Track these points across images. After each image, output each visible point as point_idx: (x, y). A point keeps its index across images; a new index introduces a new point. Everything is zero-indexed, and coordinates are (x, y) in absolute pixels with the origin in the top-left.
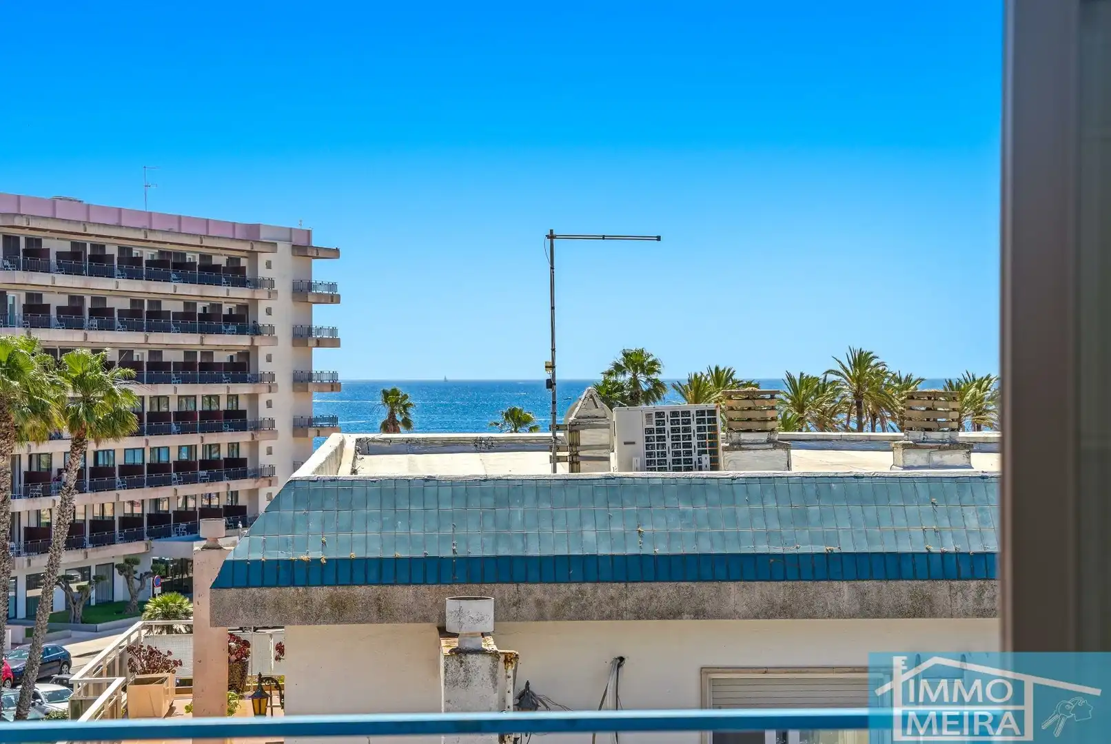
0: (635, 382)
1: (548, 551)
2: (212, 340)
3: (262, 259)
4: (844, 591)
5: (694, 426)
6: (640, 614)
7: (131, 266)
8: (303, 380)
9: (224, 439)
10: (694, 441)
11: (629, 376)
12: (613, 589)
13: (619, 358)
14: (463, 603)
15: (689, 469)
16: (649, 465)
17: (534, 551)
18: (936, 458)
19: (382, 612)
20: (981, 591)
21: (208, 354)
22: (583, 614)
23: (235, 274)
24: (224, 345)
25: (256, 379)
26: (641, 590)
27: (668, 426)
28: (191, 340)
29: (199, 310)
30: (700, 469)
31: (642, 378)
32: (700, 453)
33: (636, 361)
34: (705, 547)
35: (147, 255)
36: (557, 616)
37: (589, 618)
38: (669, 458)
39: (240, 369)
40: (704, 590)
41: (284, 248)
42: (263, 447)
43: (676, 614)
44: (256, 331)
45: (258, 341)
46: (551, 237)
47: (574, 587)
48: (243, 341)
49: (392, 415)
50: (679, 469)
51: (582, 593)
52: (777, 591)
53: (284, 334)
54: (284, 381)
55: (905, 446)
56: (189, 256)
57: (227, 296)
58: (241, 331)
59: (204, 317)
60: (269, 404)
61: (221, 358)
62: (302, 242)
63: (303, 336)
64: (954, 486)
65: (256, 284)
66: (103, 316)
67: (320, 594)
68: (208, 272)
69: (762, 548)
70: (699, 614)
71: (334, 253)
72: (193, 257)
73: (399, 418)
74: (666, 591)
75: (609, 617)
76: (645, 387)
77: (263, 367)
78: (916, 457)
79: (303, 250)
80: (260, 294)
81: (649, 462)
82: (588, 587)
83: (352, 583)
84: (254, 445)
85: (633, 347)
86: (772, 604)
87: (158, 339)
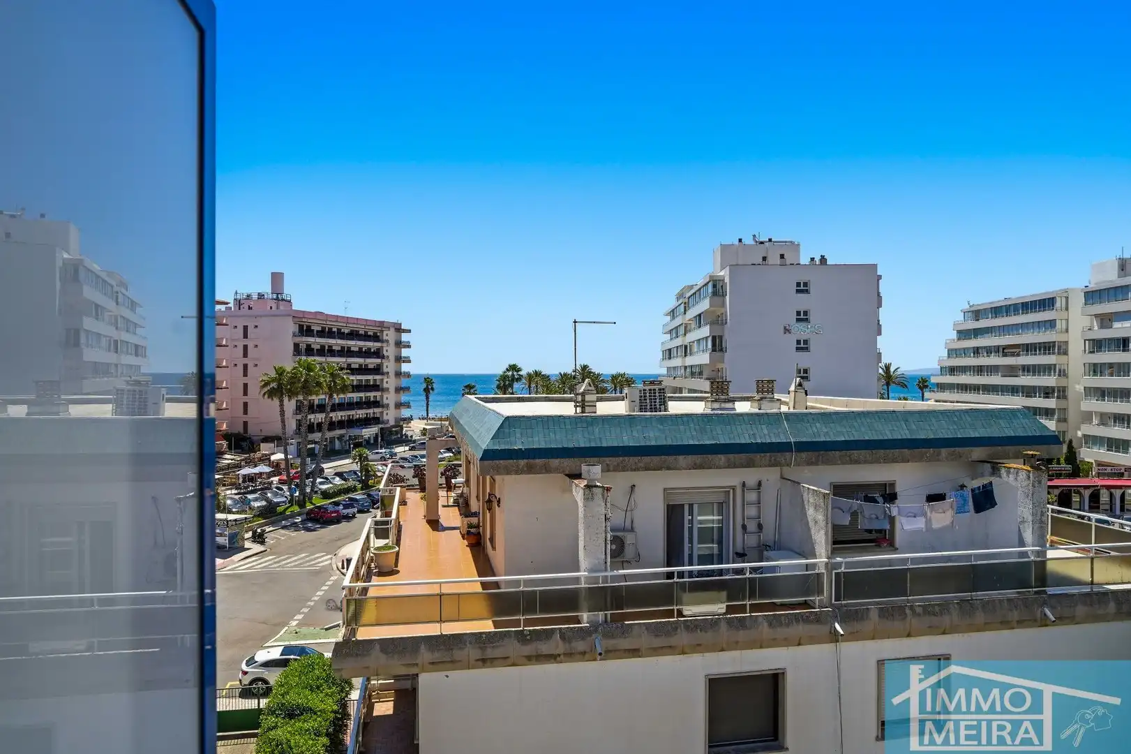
0: (513, 375)
1: (610, 444)
2: (369, 361)
3: (385, 333)
4: (722, 459)
5: (657, 394)
6: (647, 469)
7: (341, 335)
8: (398, 374)
9: (372, 395)
10: (658, 400)
11: (510, 373)
12: (636, 459)
13: (508, 367)
14: (591, 467)
15: (656, 411)
16: (641, 410)
17: (604, 445)
18: (723, 405)
19: (547, 470)
20: (771, 457)
21: (366, 365)
22: (624, 469)
23: (376, 338)
24: (372, 362)
25: (383, 374)
26: (647, 459)
27: (648, 395)
28: (361, 361)
29: (364, 350)
30: (660, 411)
31: (515, 373)
32: (660, 405)
33: (513, 368)
34: (669, 442)
35: (346, 331)
36: (615, 470)
37: (627, 470)
38: (648, 407)
39: (377, 370)
40: (671, 459)
41: (392, 330)
42: (385, 396)
43: (660, 469)
44: (383, 357)
45: (383, 361)
46: (575, 322)
47: (621, 458)
48: (378, 361)
49: (427, 386)
50: (652, 411)
51: (624, 460)
52: (698, 459)
53: (392, 358)
54: (392, 374)
55: (712, 401)
56: (360, 332)
57: (373, 345)
58: (378, 357)
59: (365, 352)
60: (387, 382)
61: (371, 366)
62: (398, 327)
63: (399, 359)
64: (757, 417)
65: (382, 341)
66: (332, 352)
67: (522, 462)
68: (366, 337)
69: (691, 442)
70: (669, 468)
71: (409, 331)
72: (362, 332)
73: (430, 387)
74: (656, 460)
75: (635, 470)
76: (516, 377)
77: (385, 370)
78: (716, 405)
79: (399, 329)
80: (385, 345)
81: (640, 409)
82: (626, 458)
83: (534, 458)
84: (382, 397)
85: (512, 363)
86: (695, 464)
87: (351, 360)
